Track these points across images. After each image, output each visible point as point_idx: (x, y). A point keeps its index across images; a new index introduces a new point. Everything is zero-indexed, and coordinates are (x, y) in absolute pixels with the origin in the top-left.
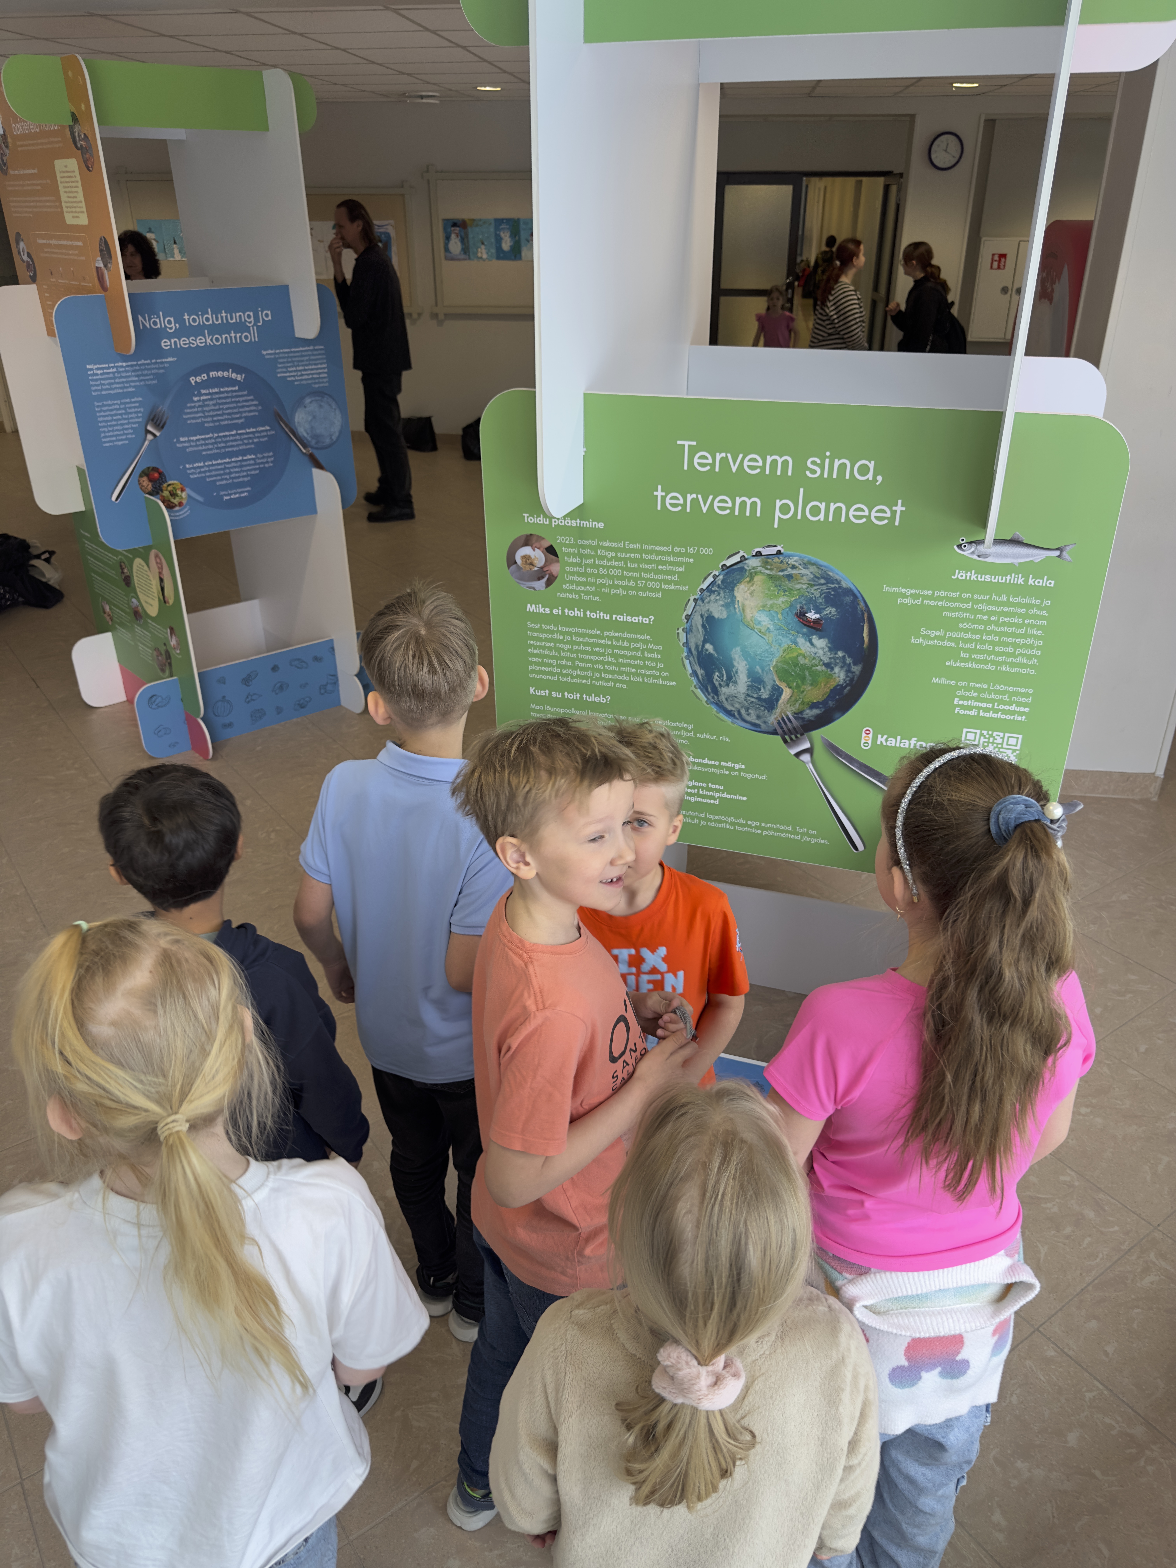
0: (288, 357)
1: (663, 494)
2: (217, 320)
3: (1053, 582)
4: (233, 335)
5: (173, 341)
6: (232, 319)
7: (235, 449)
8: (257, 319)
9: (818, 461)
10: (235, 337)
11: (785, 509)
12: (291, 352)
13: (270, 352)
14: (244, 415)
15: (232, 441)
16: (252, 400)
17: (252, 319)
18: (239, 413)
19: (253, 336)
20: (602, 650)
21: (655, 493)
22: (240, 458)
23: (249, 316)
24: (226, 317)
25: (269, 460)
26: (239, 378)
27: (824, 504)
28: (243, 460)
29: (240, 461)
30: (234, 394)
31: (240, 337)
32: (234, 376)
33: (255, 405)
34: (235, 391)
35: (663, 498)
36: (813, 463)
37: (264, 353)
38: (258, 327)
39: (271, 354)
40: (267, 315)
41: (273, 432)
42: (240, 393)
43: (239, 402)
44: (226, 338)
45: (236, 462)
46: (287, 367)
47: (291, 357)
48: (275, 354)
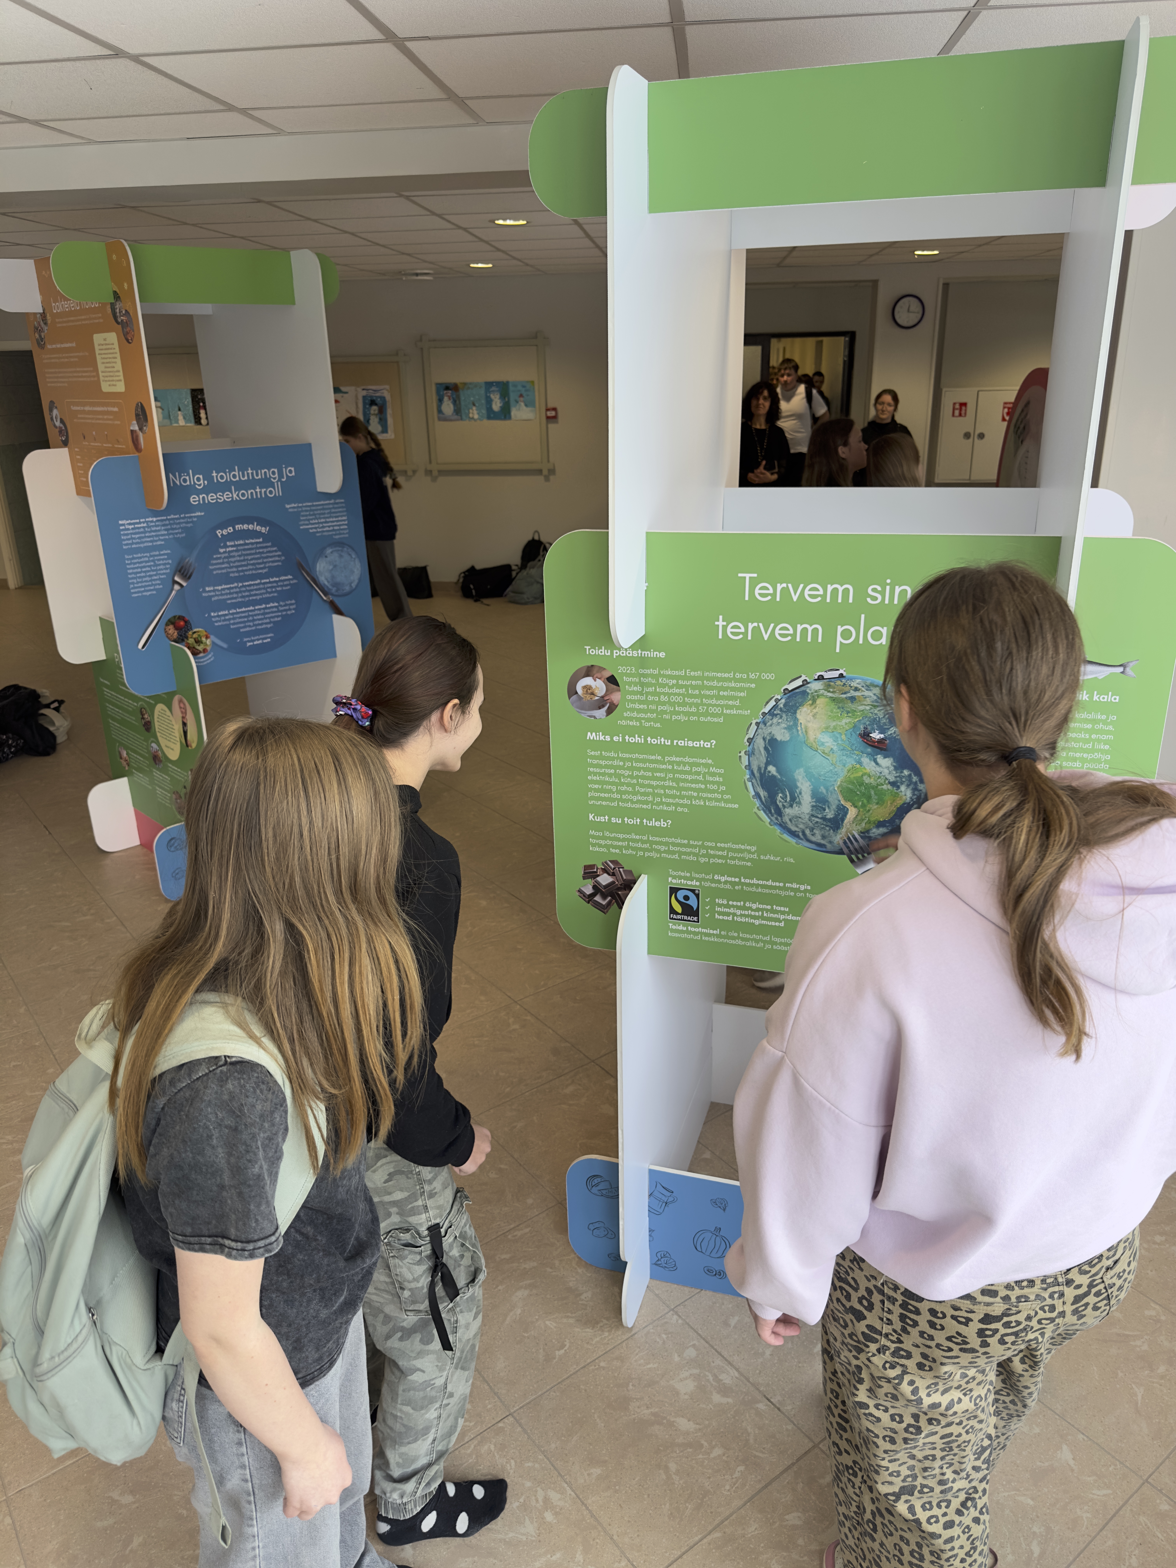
0: (311, 510)
1: (725, 623)
2: (243, 476)
3: (1118, 698)
4: (258, 490)
5: (201, 497)
6: (257, 475)
7: (258, 597)
8: (281, 475)
9: (879, 588)
10: (261, 492)
11: (846, 634)
12: (313, 506)
13: (293, 505)
14: (267, 565)
15: (256, 590)
16: (276, 551)
17: (276, 475)
18: (263, 563)
19: (277, 491)
20: (663, 775)
21: (717, 623)
22: (264, 606)
23: (274, 473)
24: (252, 474)
25: (292, 607)
26: (263, 530)
27: (885, 628)
28: (266, 608)
29: (264, 609)
30: (259, 545)
31: (265, 492)
32: (258, 528)
33: (279, 556)
34: (260, 543)
35: (725, 628)
36: (874, 590)
37: (288, 506)
38: (282, 482)
39: (294, 508)
40: (290, 472)
41: (295, 581)
42: (265, 545)
43: (263, 553)
44: (252, 493)
45: (259, 609)
46: (309, 520)
47: (314, 510)
48: (298, 507)
